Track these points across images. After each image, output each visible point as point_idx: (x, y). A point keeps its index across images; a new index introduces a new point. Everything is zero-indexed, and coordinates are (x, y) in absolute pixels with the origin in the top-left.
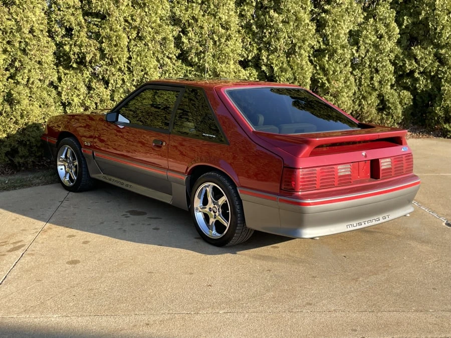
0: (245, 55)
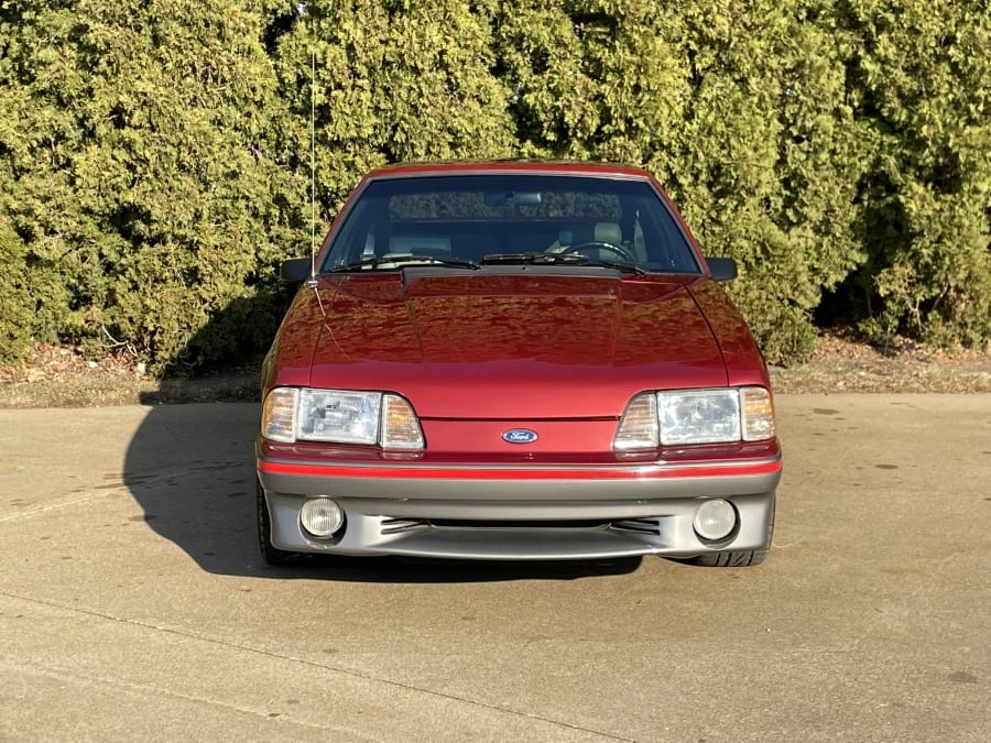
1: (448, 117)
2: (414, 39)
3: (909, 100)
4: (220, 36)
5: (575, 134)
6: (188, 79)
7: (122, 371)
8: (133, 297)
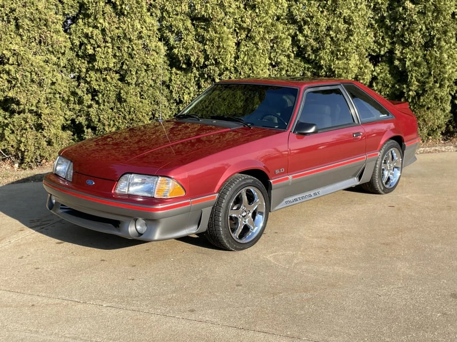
0: (377, 50)
1: (145, 59)
2: (130, 27)
3: (315, 51)
4: (45, 25)
5: (195, 65)
6: (33, 44)
7: (8, 167)
8: (12, 136)
